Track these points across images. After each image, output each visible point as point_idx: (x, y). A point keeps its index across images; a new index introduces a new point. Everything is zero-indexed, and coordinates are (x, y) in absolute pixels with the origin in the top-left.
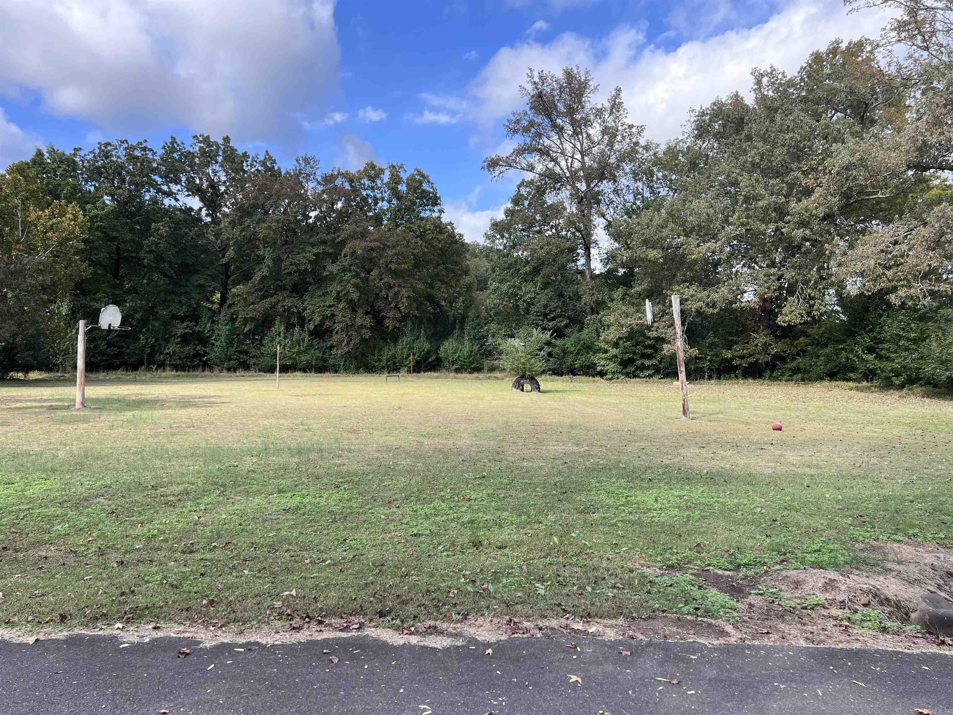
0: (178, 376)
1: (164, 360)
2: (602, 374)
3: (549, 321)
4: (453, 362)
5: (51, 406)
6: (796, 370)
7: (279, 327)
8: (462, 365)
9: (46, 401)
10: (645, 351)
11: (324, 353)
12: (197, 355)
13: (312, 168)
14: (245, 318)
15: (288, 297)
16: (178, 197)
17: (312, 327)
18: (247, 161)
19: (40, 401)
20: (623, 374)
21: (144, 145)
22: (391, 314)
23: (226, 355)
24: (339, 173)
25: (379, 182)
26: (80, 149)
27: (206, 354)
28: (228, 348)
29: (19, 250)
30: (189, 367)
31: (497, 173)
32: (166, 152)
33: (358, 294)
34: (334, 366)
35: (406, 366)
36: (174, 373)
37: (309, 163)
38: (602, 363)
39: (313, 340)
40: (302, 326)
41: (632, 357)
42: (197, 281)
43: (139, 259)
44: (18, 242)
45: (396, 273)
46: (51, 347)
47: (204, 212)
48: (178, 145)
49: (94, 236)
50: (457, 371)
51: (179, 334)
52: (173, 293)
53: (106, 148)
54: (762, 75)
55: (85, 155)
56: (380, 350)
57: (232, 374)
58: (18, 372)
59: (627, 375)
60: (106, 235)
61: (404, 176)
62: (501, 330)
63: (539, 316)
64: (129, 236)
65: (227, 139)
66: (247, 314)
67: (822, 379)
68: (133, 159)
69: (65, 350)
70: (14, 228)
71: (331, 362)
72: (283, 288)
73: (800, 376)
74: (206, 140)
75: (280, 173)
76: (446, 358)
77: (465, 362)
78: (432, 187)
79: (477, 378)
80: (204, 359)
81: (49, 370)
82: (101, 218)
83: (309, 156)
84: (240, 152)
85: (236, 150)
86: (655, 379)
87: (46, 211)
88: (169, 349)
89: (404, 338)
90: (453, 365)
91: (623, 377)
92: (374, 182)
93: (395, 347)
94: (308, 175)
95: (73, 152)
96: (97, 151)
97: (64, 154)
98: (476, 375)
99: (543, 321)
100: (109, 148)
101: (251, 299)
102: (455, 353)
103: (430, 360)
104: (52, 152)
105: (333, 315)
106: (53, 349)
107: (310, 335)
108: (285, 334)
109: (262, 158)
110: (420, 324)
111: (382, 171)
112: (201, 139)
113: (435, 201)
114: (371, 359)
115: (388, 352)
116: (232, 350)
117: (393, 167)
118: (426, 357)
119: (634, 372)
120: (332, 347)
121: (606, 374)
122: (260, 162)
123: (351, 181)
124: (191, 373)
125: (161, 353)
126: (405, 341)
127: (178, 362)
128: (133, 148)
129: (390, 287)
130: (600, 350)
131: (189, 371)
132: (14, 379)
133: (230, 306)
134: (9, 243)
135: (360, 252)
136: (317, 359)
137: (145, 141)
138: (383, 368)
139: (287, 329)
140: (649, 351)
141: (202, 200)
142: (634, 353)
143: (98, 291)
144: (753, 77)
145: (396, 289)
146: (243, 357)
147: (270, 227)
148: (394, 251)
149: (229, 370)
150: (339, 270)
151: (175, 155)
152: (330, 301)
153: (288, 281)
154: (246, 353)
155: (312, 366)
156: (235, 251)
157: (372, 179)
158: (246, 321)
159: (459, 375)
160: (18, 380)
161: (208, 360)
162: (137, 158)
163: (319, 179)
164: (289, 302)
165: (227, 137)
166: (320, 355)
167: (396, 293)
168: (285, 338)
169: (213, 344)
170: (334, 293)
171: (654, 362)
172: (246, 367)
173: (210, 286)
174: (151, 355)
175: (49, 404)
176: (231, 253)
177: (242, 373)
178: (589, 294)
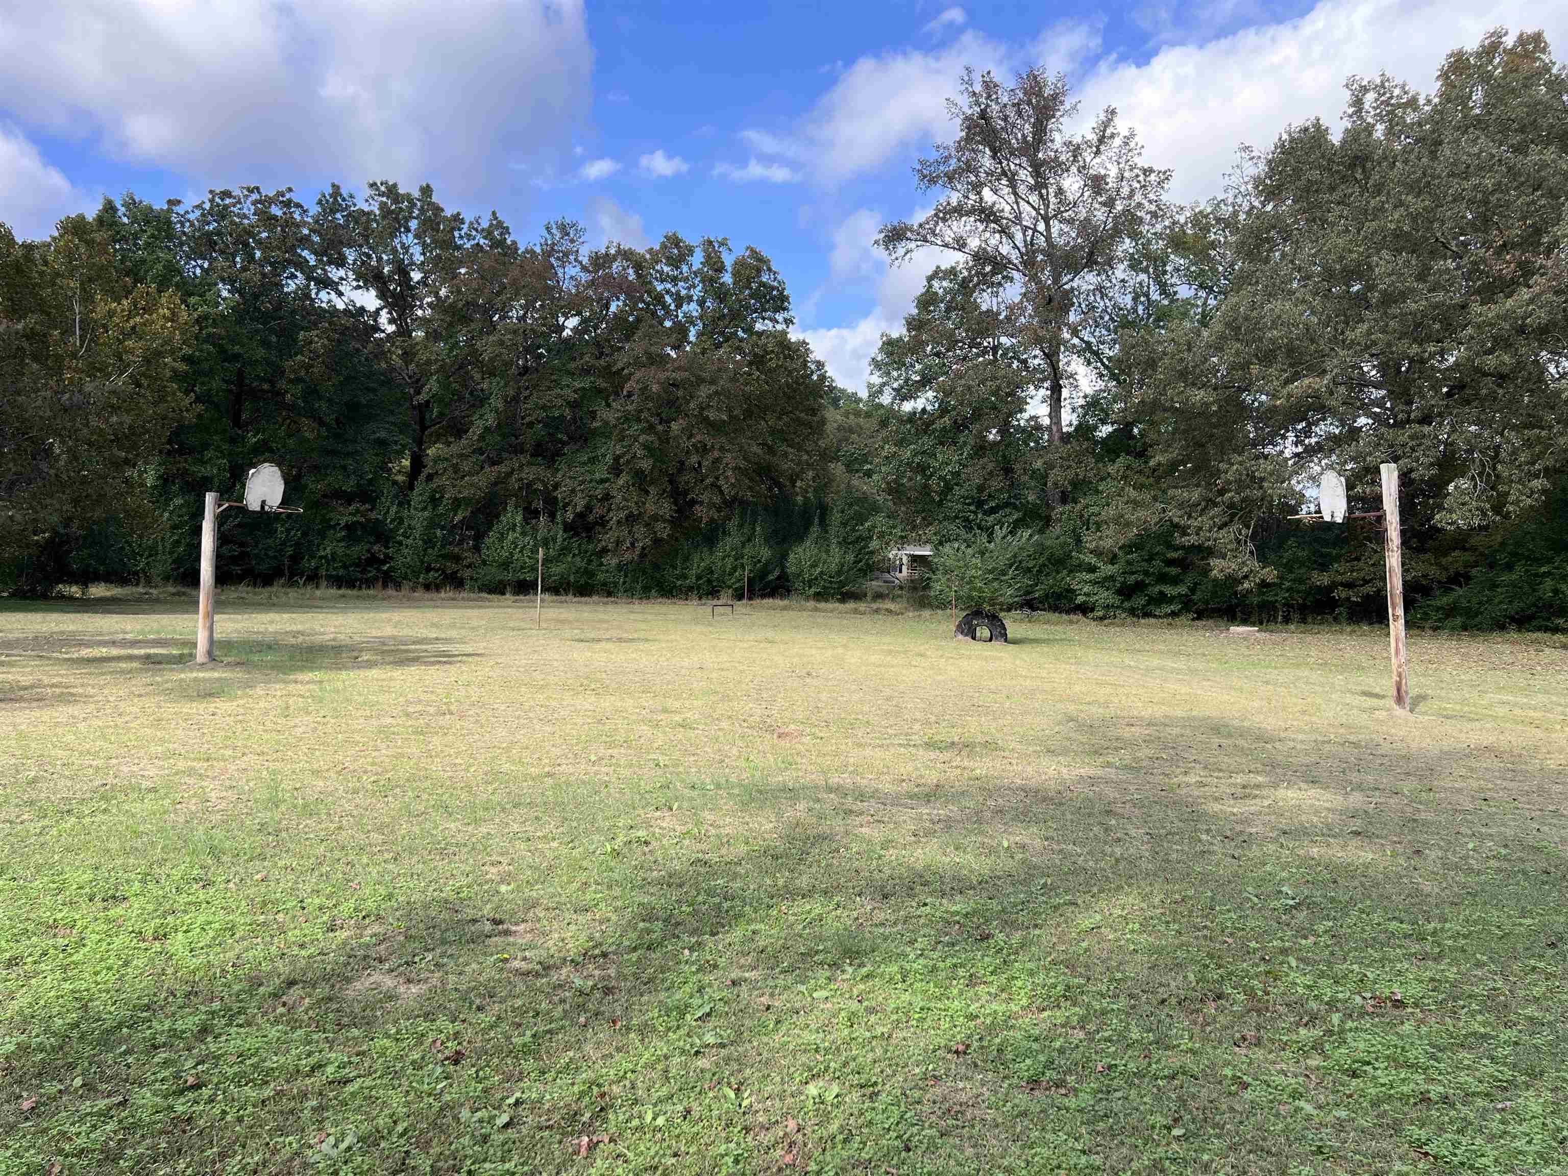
0: (344, 596)
1: (317, 568)
2: (1085, 609)
3: (985, 513)
4: (810, 581)
5: (148, 657)
6: (1450, 612)
7: (513, 515)
8: (824, 588)
9: (134, 643)
10: (1167, 569)
11: (590, 562)
12: (373, 560)
13: (572, 241)
14: (456, 499)
15: (530, 464)
16: (340, 288)
17: (570, 516)
18: (460, 229)
19: (124, 643)
20: (1124, 610)
21: (288, 196)
22: (705, 497)
23: (422, 562)
24: (619, 251)
25: (685, 268)
26: (179, 202)
27: (388, 558)
28: (425, 550)
29: (77, 370)
30: (361, 580)
31: (901, 251)
32: (324, 210)
33: (651, 462)
34: (605, 584)
35: (730, 587)
36: (333, 591)
37: (568, 234)
38: (1085, 590)
39: (570, 538)
40: (552, 516)
41: (1142, 581)
42: (374, 432)
43: (278, 393)
44: (74, 356)
45: (715, 427)
46: (127, 542)
47: (384, 315)
48: (344, 200)
49: (201, 351)
50: (820, 596)
51: (343, 524)
52: (333, 453)
53: (222, 200)
54: (1365, 90)
55: (187, 212)
56: (686, 559)
57: (434, 595)
58: (70, 583)
59: (1132, 612)
60: (222, 351)
61: (728, 260)
62: (894, 527)
63: (969, 504)
64: (261, 353)
65: (427, 191)
66: (460, 492)
67: (1502, 627)
68: (268, 220)
69: (151, 548)
70: (67, 331)
71: (601, 577)
72: (518, 450)
73: (1459, 620)
74: (392, 191)
75: (517, 249)
76: (799, 575)
77: (831, 582)
78: (775, 279)
79: (856, 611)
80: (385, 568)
81: (123, 581)
82: (214, 320)
83: (568, 221)
84: (448, 212)
85: (442, 210)
86: (1183, 619)
87: (125, 302)
88: (325, 549)
89: (728, 539)
90: (810, 587)
91: (1124, 615)
92: (677, 268)
93: (711, 554)
94: (566, 254)
95: (165, 207)
96: (207, 206)
97: (151, 208)
98: (851, 605)
99: (975, 513)
100: (228, 201)
101: (466, 466)
102: (814, 566)
103: (771, 577)
104: (132, 204)
105: (607, 497)
106: (130, 546)
107: (565, 531)
108: (522, 527)
109: (485, 224)
110: (754, 514)
111: (691, 251)
112: (383, 188)
113: (779, 302)
114: (670, 574)
115: (700, 562)
116: (433, 553)
117: (710, 243)
118: (764, 573)
119: (1144, 606)
120: (605, 551)
121: (1092, 610)
122: (483, 230)
123: (638, 266)
124: (364, 592)
125: (313, 557)
126: (729, 542)
127: (341, 572)
128: (269, 201)
129: (704, 450)
130: (1080, 566)
131: (360, 588)
132: (63, 597)
133: (430, 478)
134: (58, 358)
135: (655, 388)
136: (577, 572)
137: (290, 190)
138: (690, 589)
139: (526, 520)
140: (1174, 571)
141: (382, 295)
142: (1146, 573)
143: (206, 446)
144: (1350, 93)
145: (716, 454)
146: (451, 567)
147: (501, 343)
148: (713, 388)
149: (427, 587)
150: (618, 419)
151: (338, 216)
152: (601, 472)
153: (528, 438)
154: (457, 558)
155: (568, 583)
156: (439, 382)
157: (676, 262)
158: (457, 503)
159: (822, 605)
160: (71, 598)
161: (392, 569)
162: (275, 218)
163: (585, 261)
164: (529, 473)
165: (428, 186)
166: (583, 565)
167: (717, 461)
168: (523, 534)
169: (400, 543)
170: (609, 459)
171: (1182, 589)
172: (455, 582)
173: (396, 443)
174: (296, 559)
175: (142, 652)
176: (432, 386)
177: (451, 594)
178: (1062, 466)
